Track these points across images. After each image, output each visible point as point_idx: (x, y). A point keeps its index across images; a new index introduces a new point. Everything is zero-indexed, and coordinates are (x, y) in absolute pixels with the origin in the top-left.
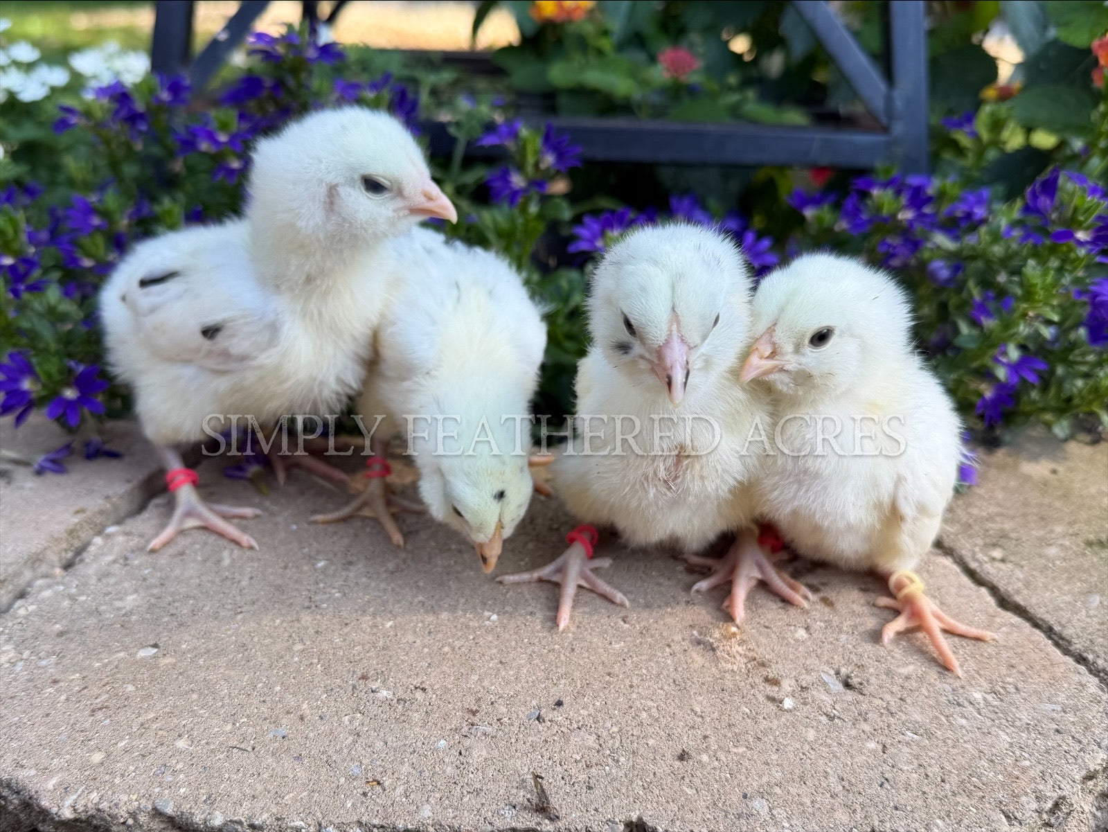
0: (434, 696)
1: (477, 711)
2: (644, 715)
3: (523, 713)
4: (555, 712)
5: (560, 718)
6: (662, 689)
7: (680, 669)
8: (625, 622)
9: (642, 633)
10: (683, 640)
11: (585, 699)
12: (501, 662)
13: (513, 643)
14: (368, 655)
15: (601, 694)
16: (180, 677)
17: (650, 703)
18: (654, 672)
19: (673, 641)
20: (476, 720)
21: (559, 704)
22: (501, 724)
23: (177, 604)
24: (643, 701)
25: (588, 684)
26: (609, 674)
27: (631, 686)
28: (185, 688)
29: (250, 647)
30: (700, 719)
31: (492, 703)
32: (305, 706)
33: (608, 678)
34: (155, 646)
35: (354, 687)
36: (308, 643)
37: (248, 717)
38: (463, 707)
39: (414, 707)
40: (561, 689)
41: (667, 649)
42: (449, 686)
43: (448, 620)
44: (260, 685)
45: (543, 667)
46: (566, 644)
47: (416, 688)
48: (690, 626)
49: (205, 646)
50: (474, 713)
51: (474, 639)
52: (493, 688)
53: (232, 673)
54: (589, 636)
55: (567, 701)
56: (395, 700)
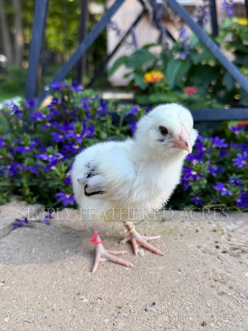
0: (105, 301)
1: (121, 307)
2: (188, 308)
3: (140, 307)
4: (152, 307)
5: (154, 310)
6: (194, 297)
7: (201, 289)
8: (180, 271)
9: (186, 276)
10: (202, 278)
11: (164, 302)
12: (131, 287)
13: (136, 280)
14: (81, 285)
15: (170, 300)
16: (10, 294)
17: (190, 303)
18: (191, 291)
19: (198, 278)
20: (120, 311)
21: (154, 304)
22: (131, 312)
23: (14, 267)
24: (187, 302)
25: (165, 296)
26: (174, 292)
27: (182, 296)
28: (11, 298)
29: (37, 282)
30: (210, 309)
31: (127, 304)
32: (55, 305)
33: (173, 293)
34: (4, 282)
35: (74, 298)
36: (59, 281)
37: (33, 309)
38: (116, 305)
39: (97, 306)
40: (155, 298)
41: (196, 282)
42: (111, 297)
43: (112, 271)
44: (39, 297)
45: (148, 289)
46: (157, 280)
47: (98, 298)
48: (205, 272)
49: (21, 282)
50: (120, 308)
51: (122, 278)
52: (128, 298)
53: (29, 292)
54: (166, 277)
55: (157, 303)
56: (90, 303)
